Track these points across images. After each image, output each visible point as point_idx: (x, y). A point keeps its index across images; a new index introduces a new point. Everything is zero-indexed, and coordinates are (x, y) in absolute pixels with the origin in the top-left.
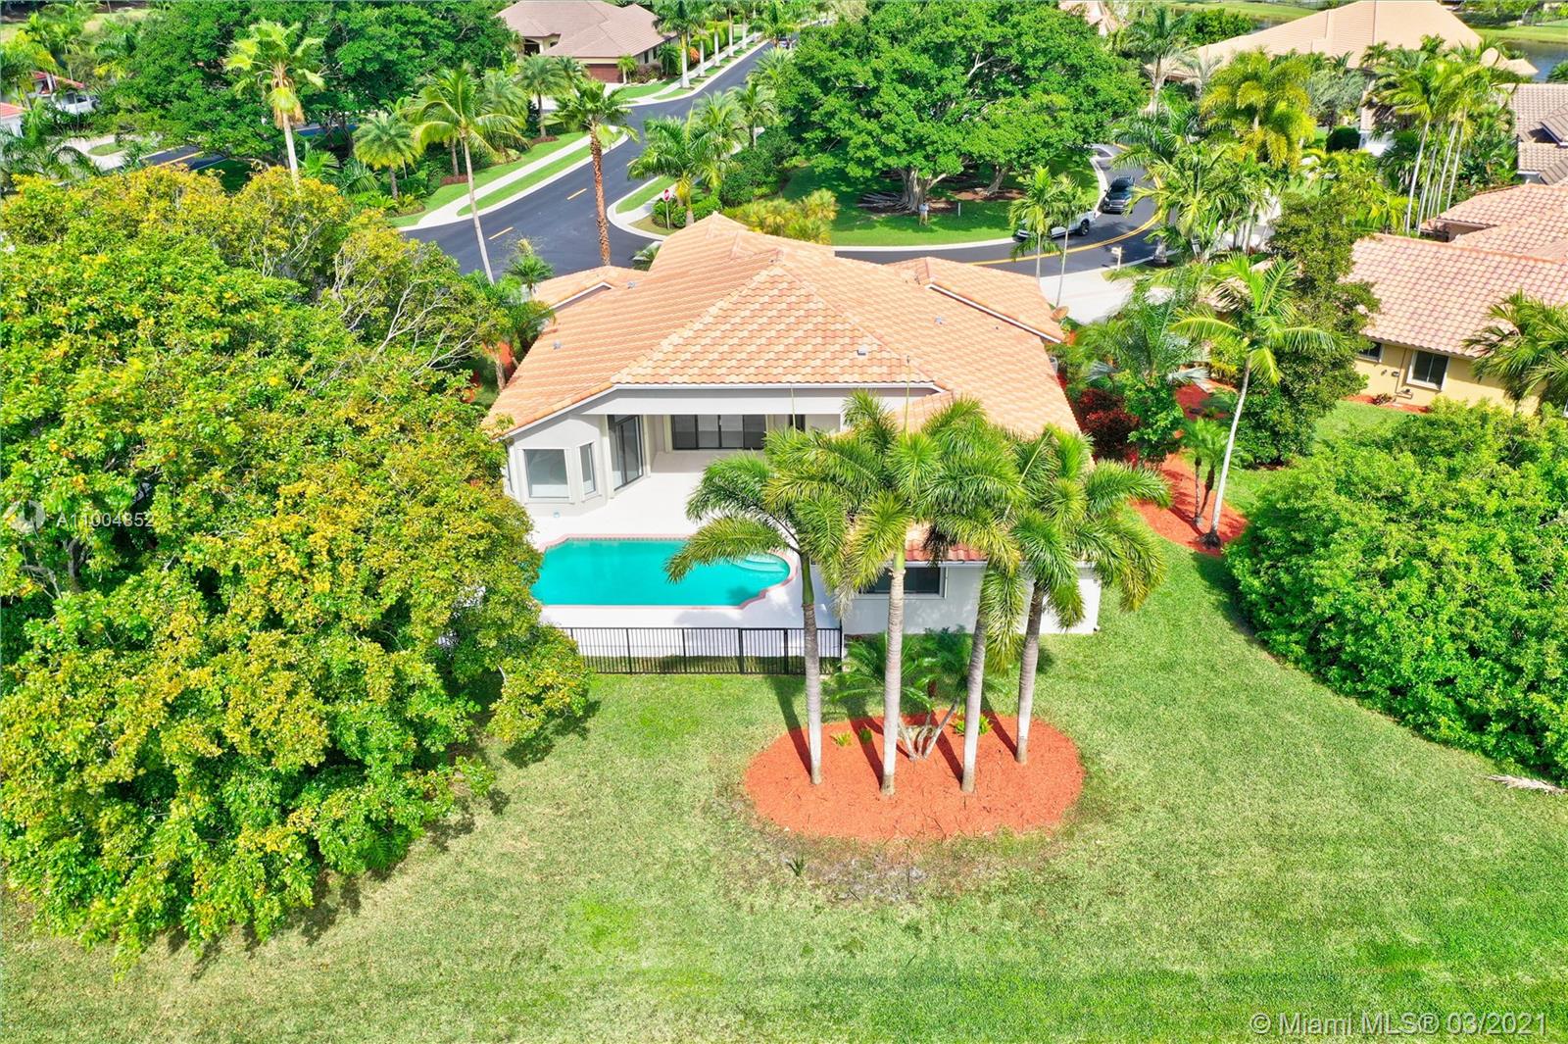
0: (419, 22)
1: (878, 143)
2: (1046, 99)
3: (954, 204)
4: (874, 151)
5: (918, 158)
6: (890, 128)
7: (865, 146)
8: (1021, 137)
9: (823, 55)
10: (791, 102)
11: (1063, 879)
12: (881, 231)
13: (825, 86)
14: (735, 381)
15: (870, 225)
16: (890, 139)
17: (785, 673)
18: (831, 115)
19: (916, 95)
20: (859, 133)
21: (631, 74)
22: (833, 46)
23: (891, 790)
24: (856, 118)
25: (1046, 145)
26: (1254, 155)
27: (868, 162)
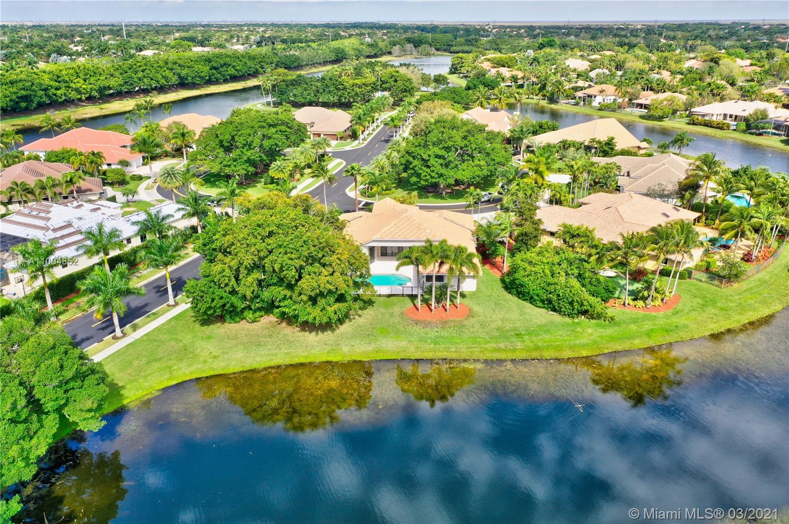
0: (286, 131)
1: (430, 175)
2: (478, 162)
3: (453, 190)
4: (428, 177)
5: (441, 180)
6: (433, 171)
7: (426, 176)
8: (471, 174)
9: (413, 149)
10: (404, 162)
11: (464, 325)
12: (431, 199)
13: (414, 158)
14: (399, 239)
15: (427, 197)
16: (433, 174)
17: (413, 297)
18: (416, 166)
19: (441, 161)
20: (424, 172)
21: (341, 138)
22: (416, 146)
23: (433, 312)
24: (423, 167)
25: (478, 176)
26: (533, 182)
27: (427, 180)
